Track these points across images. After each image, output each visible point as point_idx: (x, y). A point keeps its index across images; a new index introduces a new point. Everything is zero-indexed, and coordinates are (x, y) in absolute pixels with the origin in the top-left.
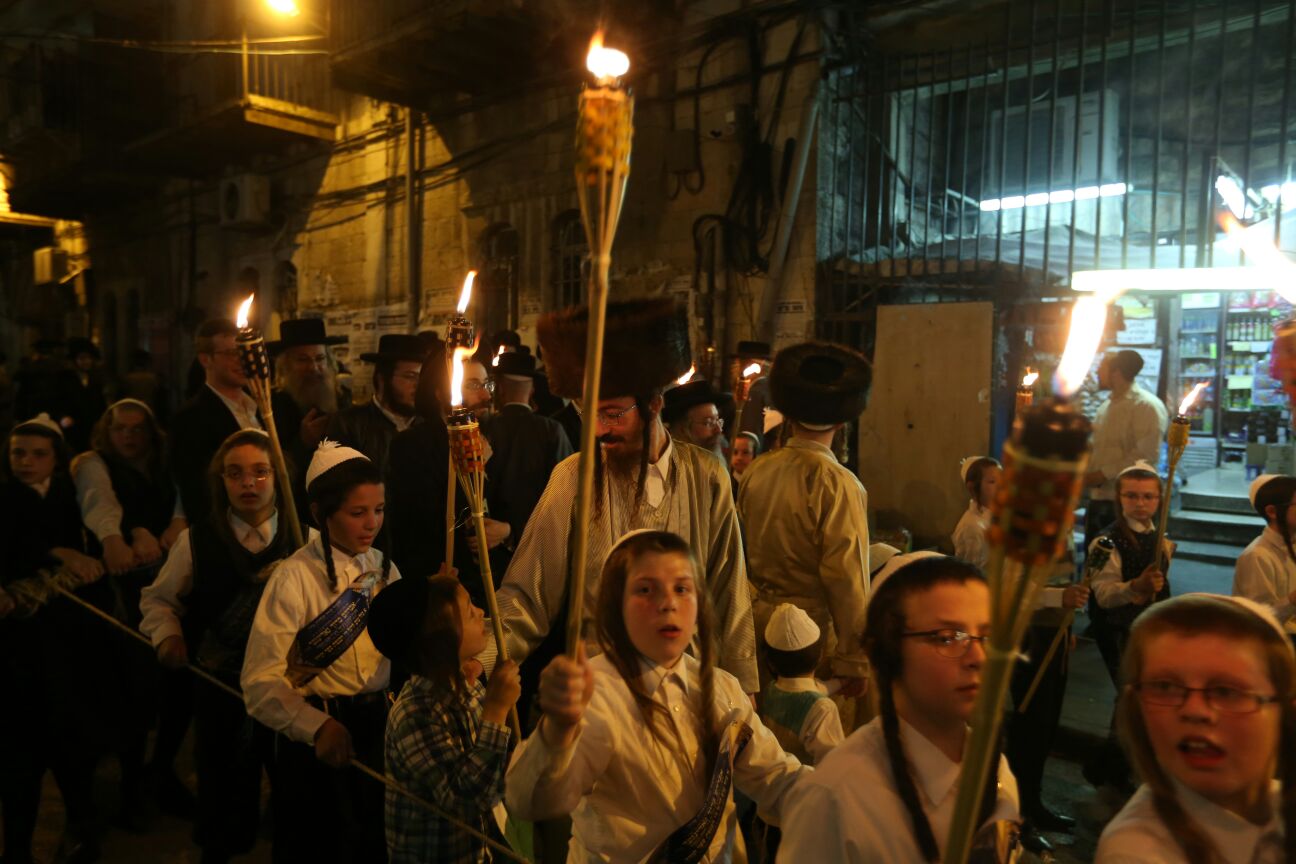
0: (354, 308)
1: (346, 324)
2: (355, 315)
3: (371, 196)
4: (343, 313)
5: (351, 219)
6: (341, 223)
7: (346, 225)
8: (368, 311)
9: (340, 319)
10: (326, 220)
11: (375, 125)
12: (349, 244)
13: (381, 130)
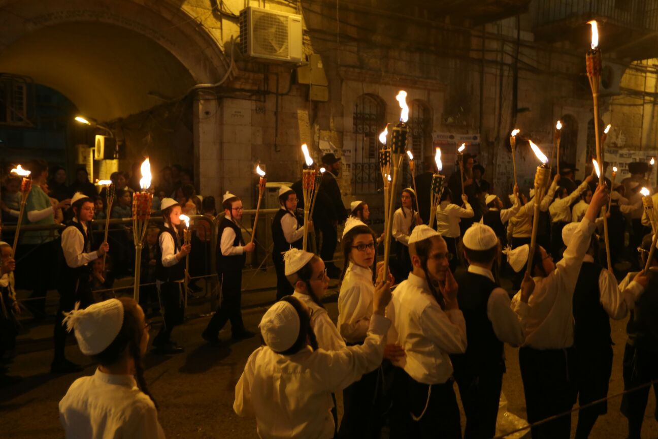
0: (633, 150)
1: (629, 157)
2: (634, 154)
3: (647, 98)
4: (627, 152)
5: (635, 105)
6: (630, 105)
7: (632, 107)
8: (641, 153)
9: (625, 155)
10: (622, 101)
11: (654, 65)
12: (633, 118)
13: (655, 68)
